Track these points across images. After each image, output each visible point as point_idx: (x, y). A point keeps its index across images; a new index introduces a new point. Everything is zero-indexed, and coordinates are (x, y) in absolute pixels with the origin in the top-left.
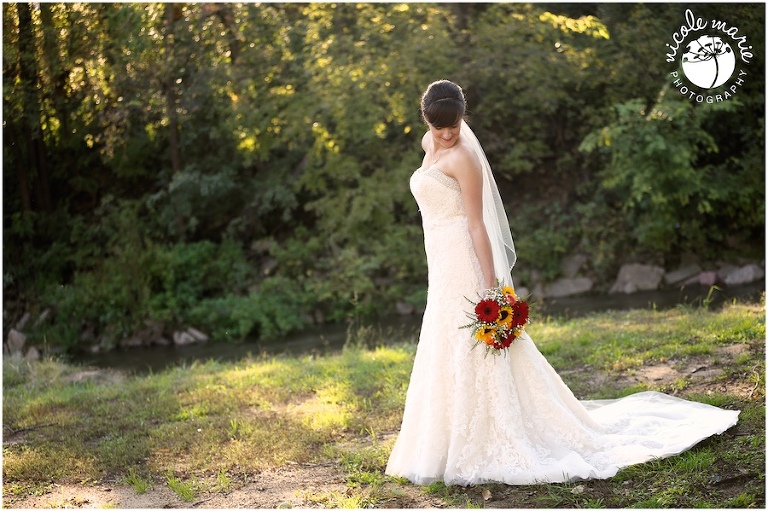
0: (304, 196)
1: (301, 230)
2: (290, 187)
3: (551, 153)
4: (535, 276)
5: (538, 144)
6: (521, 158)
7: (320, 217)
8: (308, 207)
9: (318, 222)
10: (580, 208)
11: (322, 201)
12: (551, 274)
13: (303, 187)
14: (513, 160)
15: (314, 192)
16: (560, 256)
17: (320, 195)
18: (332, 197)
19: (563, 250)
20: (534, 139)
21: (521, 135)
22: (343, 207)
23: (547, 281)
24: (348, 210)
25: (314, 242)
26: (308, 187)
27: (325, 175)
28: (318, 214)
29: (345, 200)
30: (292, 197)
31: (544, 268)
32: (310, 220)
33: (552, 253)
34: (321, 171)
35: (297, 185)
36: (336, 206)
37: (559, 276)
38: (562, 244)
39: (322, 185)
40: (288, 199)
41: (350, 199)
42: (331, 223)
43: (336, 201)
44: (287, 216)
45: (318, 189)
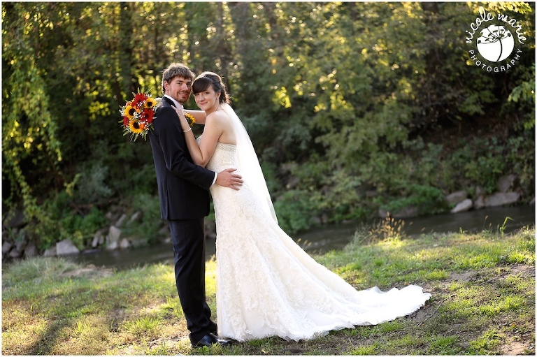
0: (316, 132)
1: (315, 156)
2: (304, 124)
3: (496, 100)
4: (478, 190)
5: (487, 93)
6: (474, 104)
7: (328, 147)
8: (318, 140)
9: (326, 151)
10: (512, 141)
11: (328, 135)
12: (490, 190)
13: (316, 124)
14: (468, 105)
15: (323, 129)
16: (498, 176)
17: (328, 131)
18: (335, 133)
19: (498, 171)
20: (484, 89)
21: (475, 86)
22: (342, 140)
23: (487, 195)
24: (347, 141)
25: (321, 165)
26: (319, 125)
27: (331, 117)
28: (325, 145)
29: (344, 135)
30: (307, 132)
31: (485, 185)
32: (322, 150)
33: (492, 173)
34: (328, 114)
35: (311, 124)
36: (337, 139)
37: (495, 191)
38: (499, 168)
39: (329, 124)
40: (305, 134)
41: (348, 134)
42: (333, 152)
43: (338, 135)
44: (303, 147)
45: (326, 127)
